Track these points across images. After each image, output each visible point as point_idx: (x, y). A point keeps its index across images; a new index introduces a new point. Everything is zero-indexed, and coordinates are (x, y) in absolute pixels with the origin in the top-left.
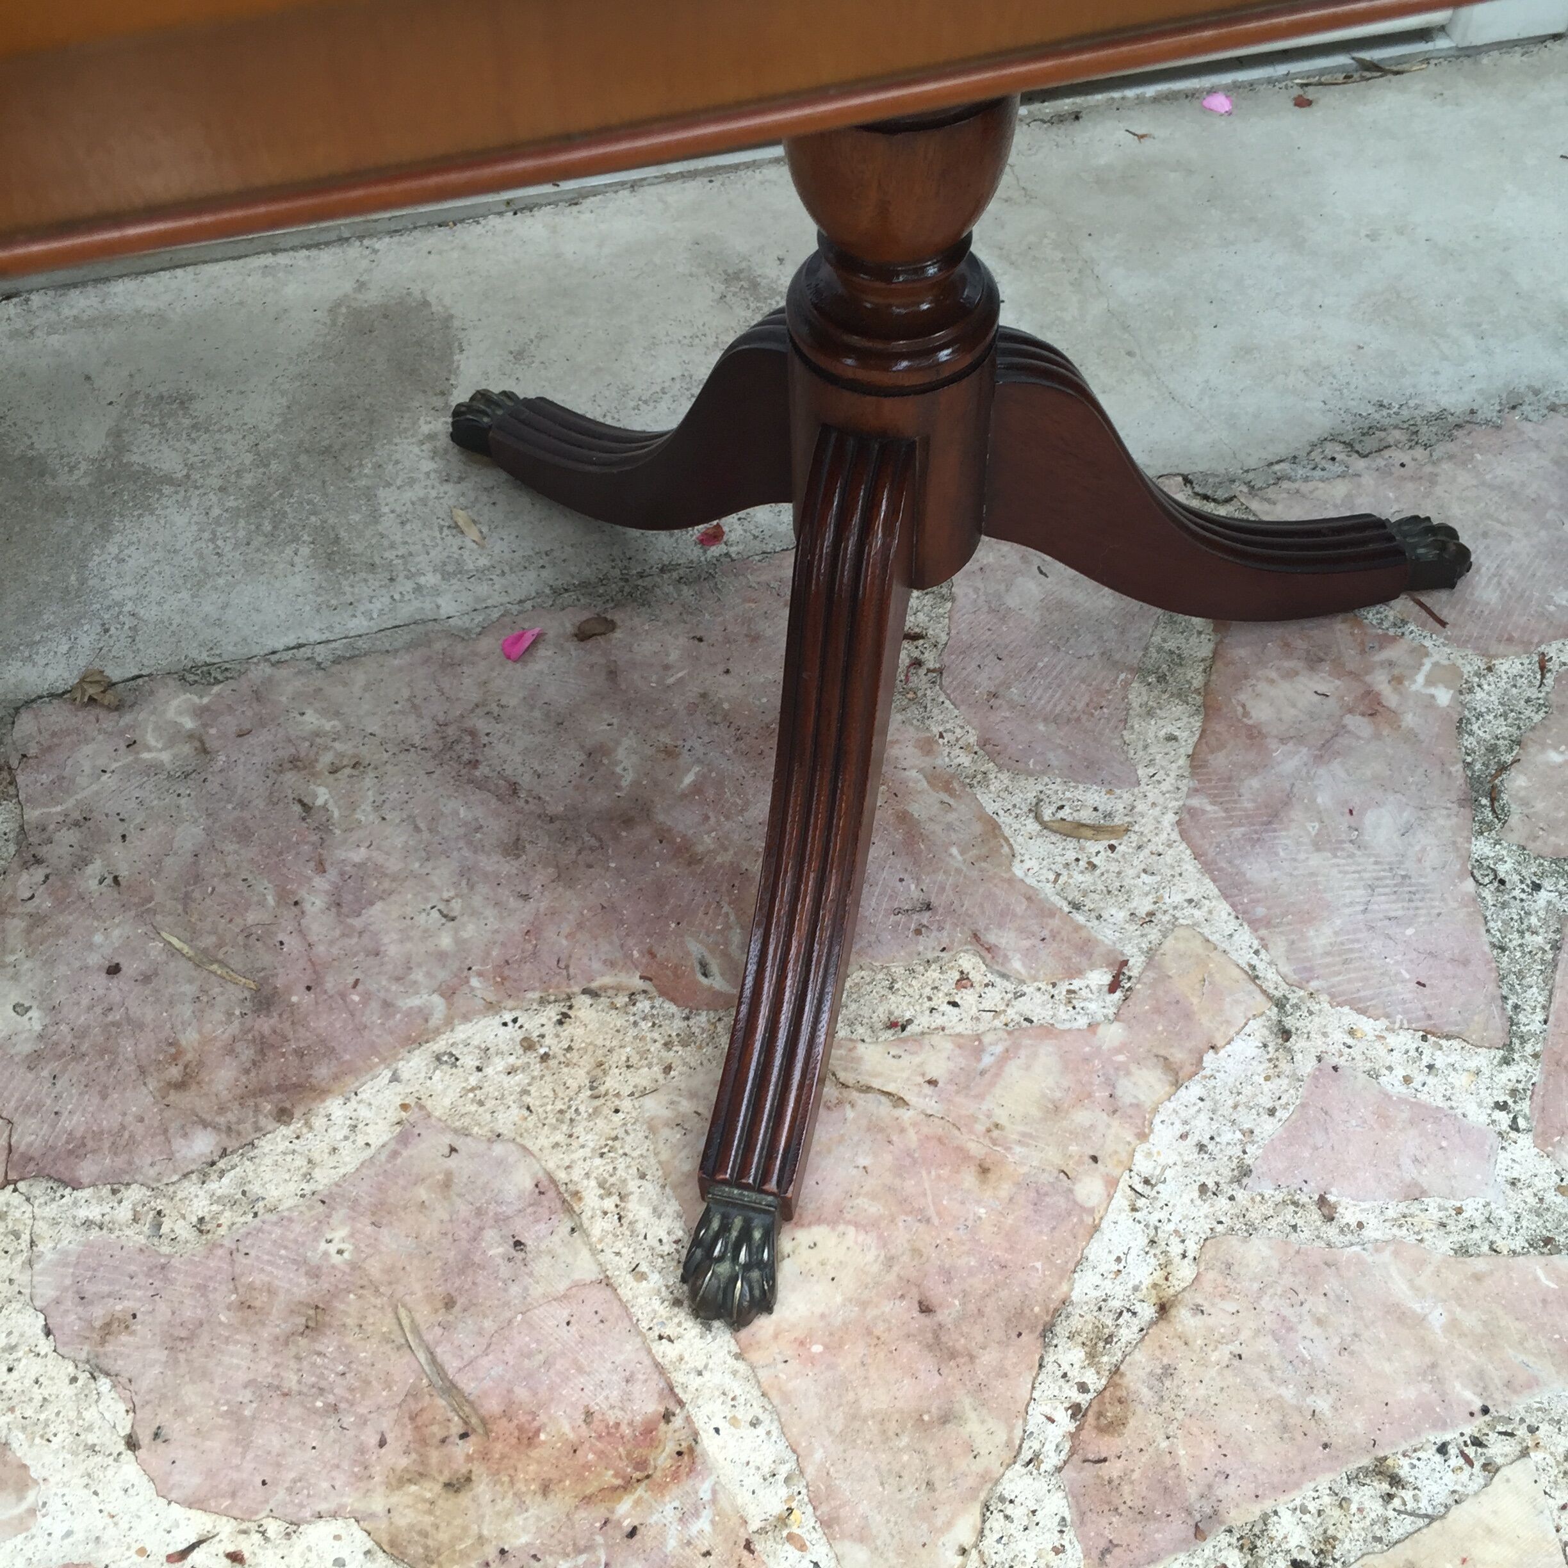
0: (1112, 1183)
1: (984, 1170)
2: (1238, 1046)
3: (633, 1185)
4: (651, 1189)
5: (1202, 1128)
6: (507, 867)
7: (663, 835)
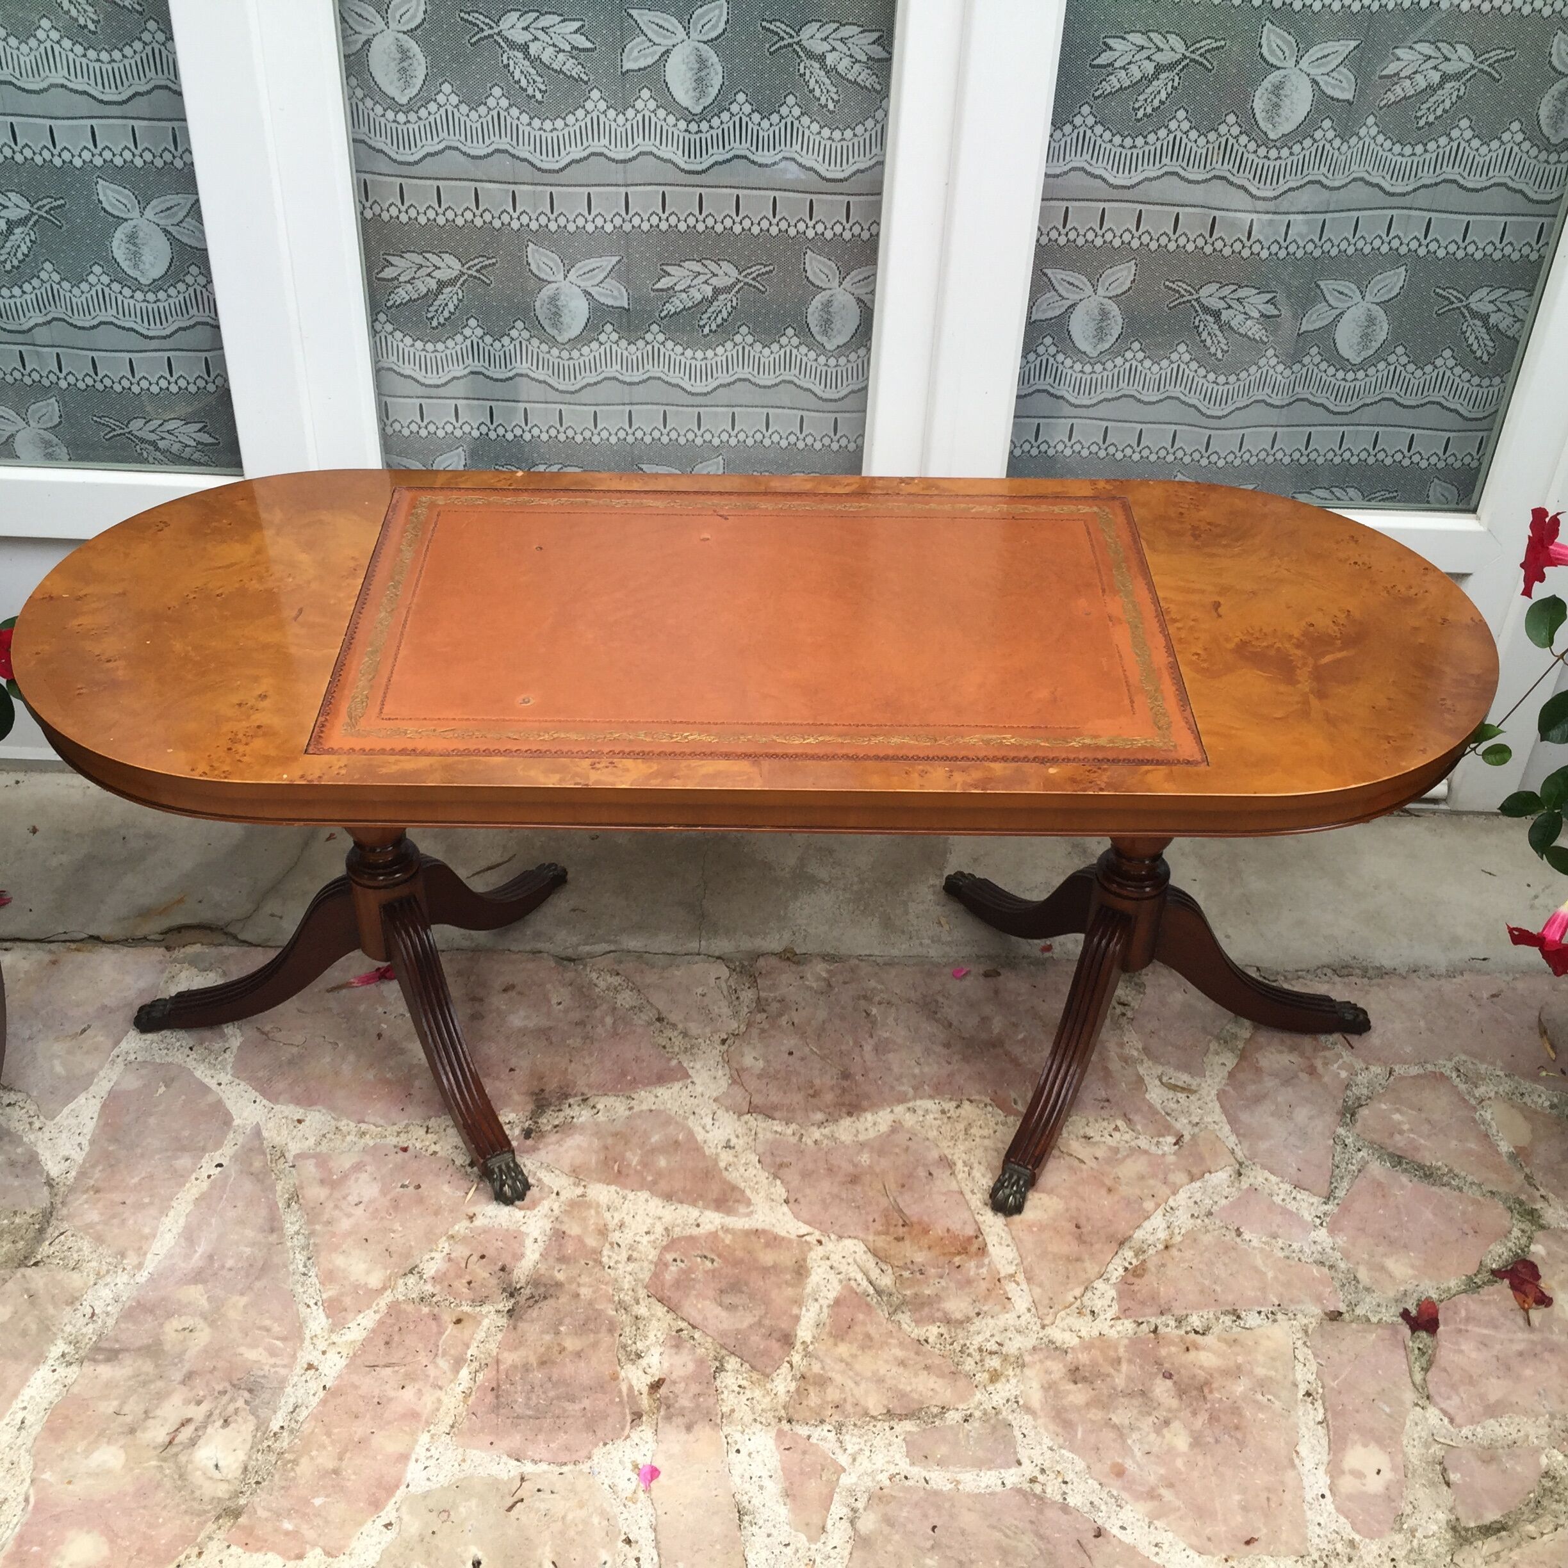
0: (1158, 1206)
1: (1110, 1190)
2: (1220, 1174)
3: (976, 1165)
4: (983, 1168)
5: (1198, 1196)
6: (945, 1051)
7: (1007, 1054)
